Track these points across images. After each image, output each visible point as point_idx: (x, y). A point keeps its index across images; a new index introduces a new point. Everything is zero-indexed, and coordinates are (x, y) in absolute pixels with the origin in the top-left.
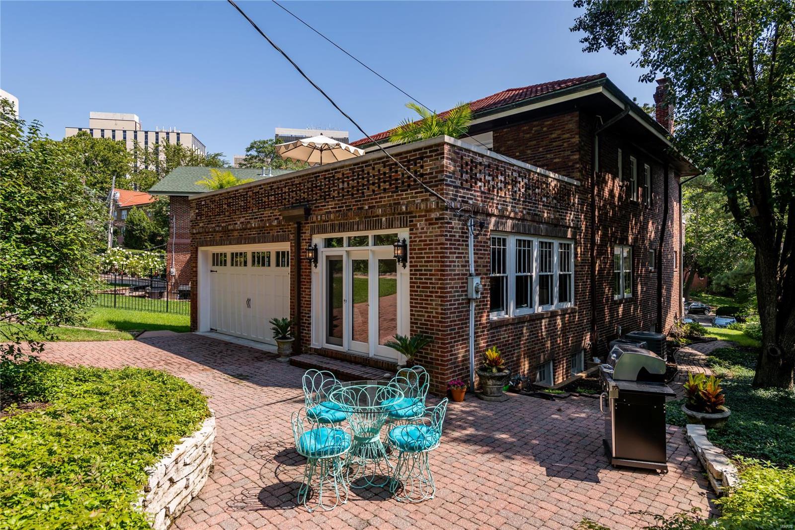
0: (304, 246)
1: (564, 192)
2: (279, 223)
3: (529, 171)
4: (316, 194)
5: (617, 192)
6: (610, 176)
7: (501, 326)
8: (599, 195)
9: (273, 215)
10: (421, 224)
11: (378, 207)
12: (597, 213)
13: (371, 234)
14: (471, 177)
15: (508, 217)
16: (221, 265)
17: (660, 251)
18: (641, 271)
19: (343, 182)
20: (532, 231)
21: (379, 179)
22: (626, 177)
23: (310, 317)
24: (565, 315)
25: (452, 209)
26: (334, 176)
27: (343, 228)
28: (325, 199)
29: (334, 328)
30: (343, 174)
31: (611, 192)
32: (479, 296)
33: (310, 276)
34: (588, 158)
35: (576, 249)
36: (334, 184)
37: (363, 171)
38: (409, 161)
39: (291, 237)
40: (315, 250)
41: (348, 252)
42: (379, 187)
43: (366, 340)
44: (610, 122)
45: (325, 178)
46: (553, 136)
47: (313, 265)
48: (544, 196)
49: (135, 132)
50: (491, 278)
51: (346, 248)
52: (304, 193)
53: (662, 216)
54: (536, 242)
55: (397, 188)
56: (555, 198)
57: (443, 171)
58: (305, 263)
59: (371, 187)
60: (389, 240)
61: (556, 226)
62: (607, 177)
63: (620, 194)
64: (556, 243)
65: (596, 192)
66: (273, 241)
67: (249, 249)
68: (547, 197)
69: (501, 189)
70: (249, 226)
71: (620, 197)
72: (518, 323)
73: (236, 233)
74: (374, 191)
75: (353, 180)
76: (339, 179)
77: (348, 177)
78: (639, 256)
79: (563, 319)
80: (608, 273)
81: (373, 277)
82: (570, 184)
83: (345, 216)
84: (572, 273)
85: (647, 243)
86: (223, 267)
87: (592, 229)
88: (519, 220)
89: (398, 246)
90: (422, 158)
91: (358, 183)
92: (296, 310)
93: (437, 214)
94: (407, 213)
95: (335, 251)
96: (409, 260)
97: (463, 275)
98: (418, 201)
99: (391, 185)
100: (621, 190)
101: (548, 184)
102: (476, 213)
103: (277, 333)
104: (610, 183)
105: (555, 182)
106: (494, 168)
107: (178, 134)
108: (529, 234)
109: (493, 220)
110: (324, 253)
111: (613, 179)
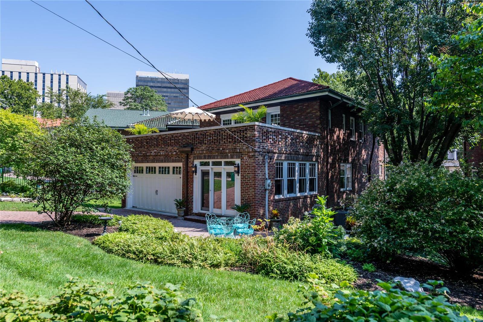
0: (190, 165)
1: (311, 140)
2: (177, 153)
3: (294, 132)
4: (197, 141)
5: (341, 137)
6: (337, 129)
7: (280, 201)
8: (330, 139)
9: (174, 150)
10: (245, 158)
11: (227, 149)
12: (329, 148)
13: (223, 161)
14: (267, 138)
15: (283, 153)
16: (140, 173)
17: (370, 165)
18: (358, 176)
19: (210, 137)
20: (295, 159)
21: (227, 137)
22: (347, 128)
23: (192, 198)
24: (312, 197)
25: (259, 152)
26: (205, 134)
27: (210, 157)
28: (201, 144)
29: (205, 204)
30: (210, 133)
31: (338, 137)
32: (270, 188)
33: (193, 179)
34: (325, 122)
35: (318, 166)
36: (205, 137)
37: (220, 133)
38: (240, 131)
39: (183, 160)
40: (196, 167)
41: (212, 168)
42: (227, 140)
43: (220, 208)
44: (335, 105)
45: (201, 134)
46: (308, 111)
47: (194, 174)
48: (301, 142)
49: (36, 74)
50: (276, 180)
51: (211, 166)
52: (190, 140)
53: (371, 146)
54: (297, 164)
55: (235, 141)
56: (306, 143)
57: (255, 136)
58: (190, 173)
59: (224, 140)
60: (232, 164)
61: (307, 156)
62: (335, 130)
63: (343, 138)
64: (308, 164)
65: (329, 138)
66: (173, 162)
67: (157, 165)
68: (303, 143)
69: (280, 141)
70: (159, 154)
71: (344, 139)
72: (288, 200)
73: (151, 157)
74: (225, 142)
75: (215, 136)
76: (208, 135)
77: (212, 135)
78: (356, 168)
79: (311, 199)
80: (337, 178)
81: (224, 179)
82: (315, 136)
83: (211, 152)
84: (316, 177)
85: (361, 161)
86: (141, 174)
87: (327, 156)
88: (288, 154)
89: (236, 167)
90: (246, 130)
91: (217, 138)
92: (186, 195)
93: (253, 154)
94: (240, 153)
95: (205, 168)
96: (240, 172)
97: (263, 179)
98: (244, 148)
99: (232, 140)
100: (344, 135)
101: (303, 137)
102: (268, 153)
103: (177, 206)
104: (337, 133)
105: (307, 135)
106: (277, 133)
107: (67, 76)
108: (294, 160)
109: (276, 155)
110: (200, 168)
111: (340, 130)
